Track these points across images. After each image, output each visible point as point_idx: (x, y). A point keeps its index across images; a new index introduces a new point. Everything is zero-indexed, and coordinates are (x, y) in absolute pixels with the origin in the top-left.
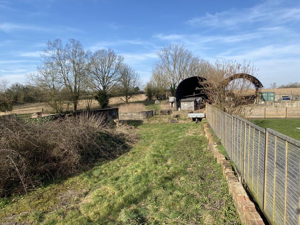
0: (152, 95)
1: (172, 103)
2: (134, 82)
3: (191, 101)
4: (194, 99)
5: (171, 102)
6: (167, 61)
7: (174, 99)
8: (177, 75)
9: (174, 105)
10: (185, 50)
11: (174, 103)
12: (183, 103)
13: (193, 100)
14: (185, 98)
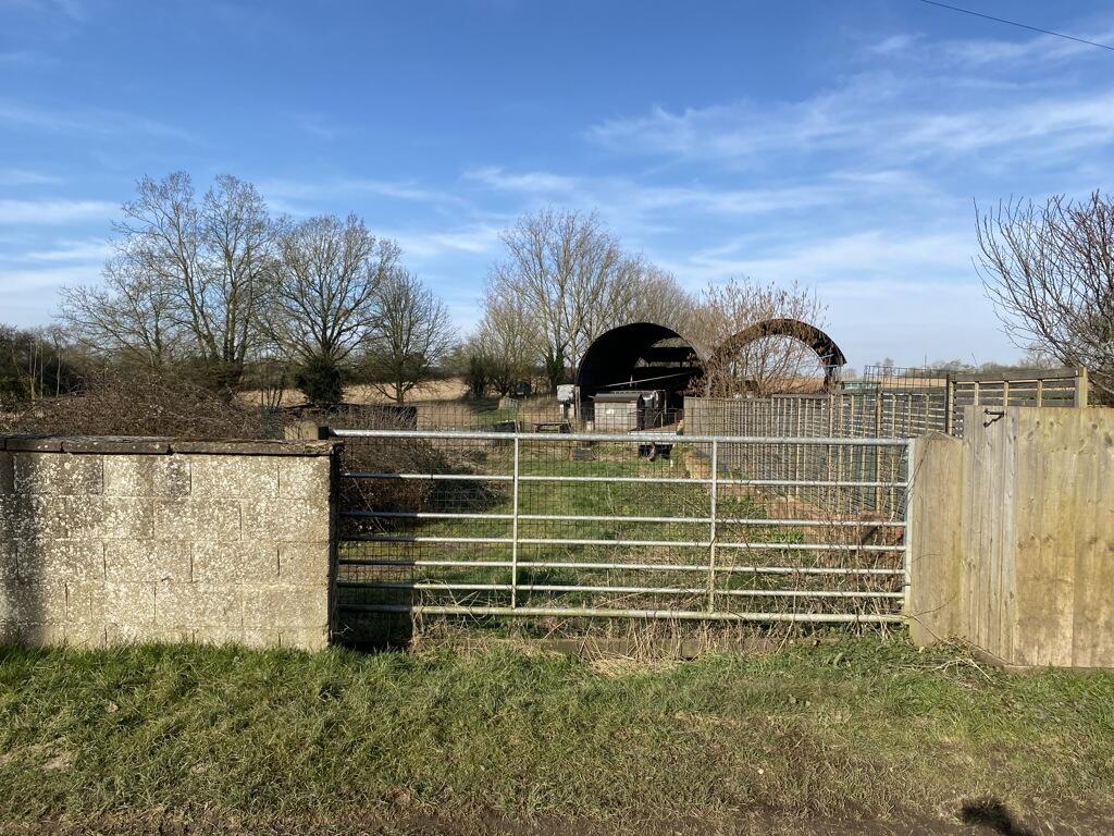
0: (487, 379)
1: (567, 405)
2: (430, 332)
3: (628, 401)
4: (637, 394)
5: (563, 403)
6: (538, 267)
7: (573, 392)
8: (570, 318)
9: (571, 412)
10: (598, 233)
11: (572, 406)
12: (603, 405)
13: (633, 399)
14: (608, 390)
